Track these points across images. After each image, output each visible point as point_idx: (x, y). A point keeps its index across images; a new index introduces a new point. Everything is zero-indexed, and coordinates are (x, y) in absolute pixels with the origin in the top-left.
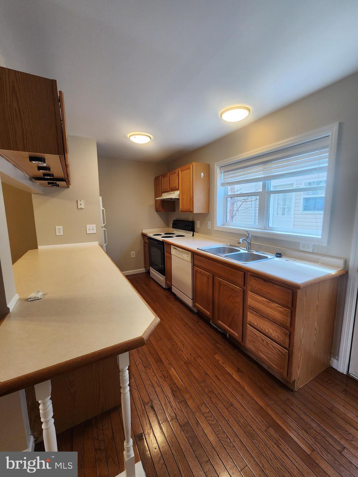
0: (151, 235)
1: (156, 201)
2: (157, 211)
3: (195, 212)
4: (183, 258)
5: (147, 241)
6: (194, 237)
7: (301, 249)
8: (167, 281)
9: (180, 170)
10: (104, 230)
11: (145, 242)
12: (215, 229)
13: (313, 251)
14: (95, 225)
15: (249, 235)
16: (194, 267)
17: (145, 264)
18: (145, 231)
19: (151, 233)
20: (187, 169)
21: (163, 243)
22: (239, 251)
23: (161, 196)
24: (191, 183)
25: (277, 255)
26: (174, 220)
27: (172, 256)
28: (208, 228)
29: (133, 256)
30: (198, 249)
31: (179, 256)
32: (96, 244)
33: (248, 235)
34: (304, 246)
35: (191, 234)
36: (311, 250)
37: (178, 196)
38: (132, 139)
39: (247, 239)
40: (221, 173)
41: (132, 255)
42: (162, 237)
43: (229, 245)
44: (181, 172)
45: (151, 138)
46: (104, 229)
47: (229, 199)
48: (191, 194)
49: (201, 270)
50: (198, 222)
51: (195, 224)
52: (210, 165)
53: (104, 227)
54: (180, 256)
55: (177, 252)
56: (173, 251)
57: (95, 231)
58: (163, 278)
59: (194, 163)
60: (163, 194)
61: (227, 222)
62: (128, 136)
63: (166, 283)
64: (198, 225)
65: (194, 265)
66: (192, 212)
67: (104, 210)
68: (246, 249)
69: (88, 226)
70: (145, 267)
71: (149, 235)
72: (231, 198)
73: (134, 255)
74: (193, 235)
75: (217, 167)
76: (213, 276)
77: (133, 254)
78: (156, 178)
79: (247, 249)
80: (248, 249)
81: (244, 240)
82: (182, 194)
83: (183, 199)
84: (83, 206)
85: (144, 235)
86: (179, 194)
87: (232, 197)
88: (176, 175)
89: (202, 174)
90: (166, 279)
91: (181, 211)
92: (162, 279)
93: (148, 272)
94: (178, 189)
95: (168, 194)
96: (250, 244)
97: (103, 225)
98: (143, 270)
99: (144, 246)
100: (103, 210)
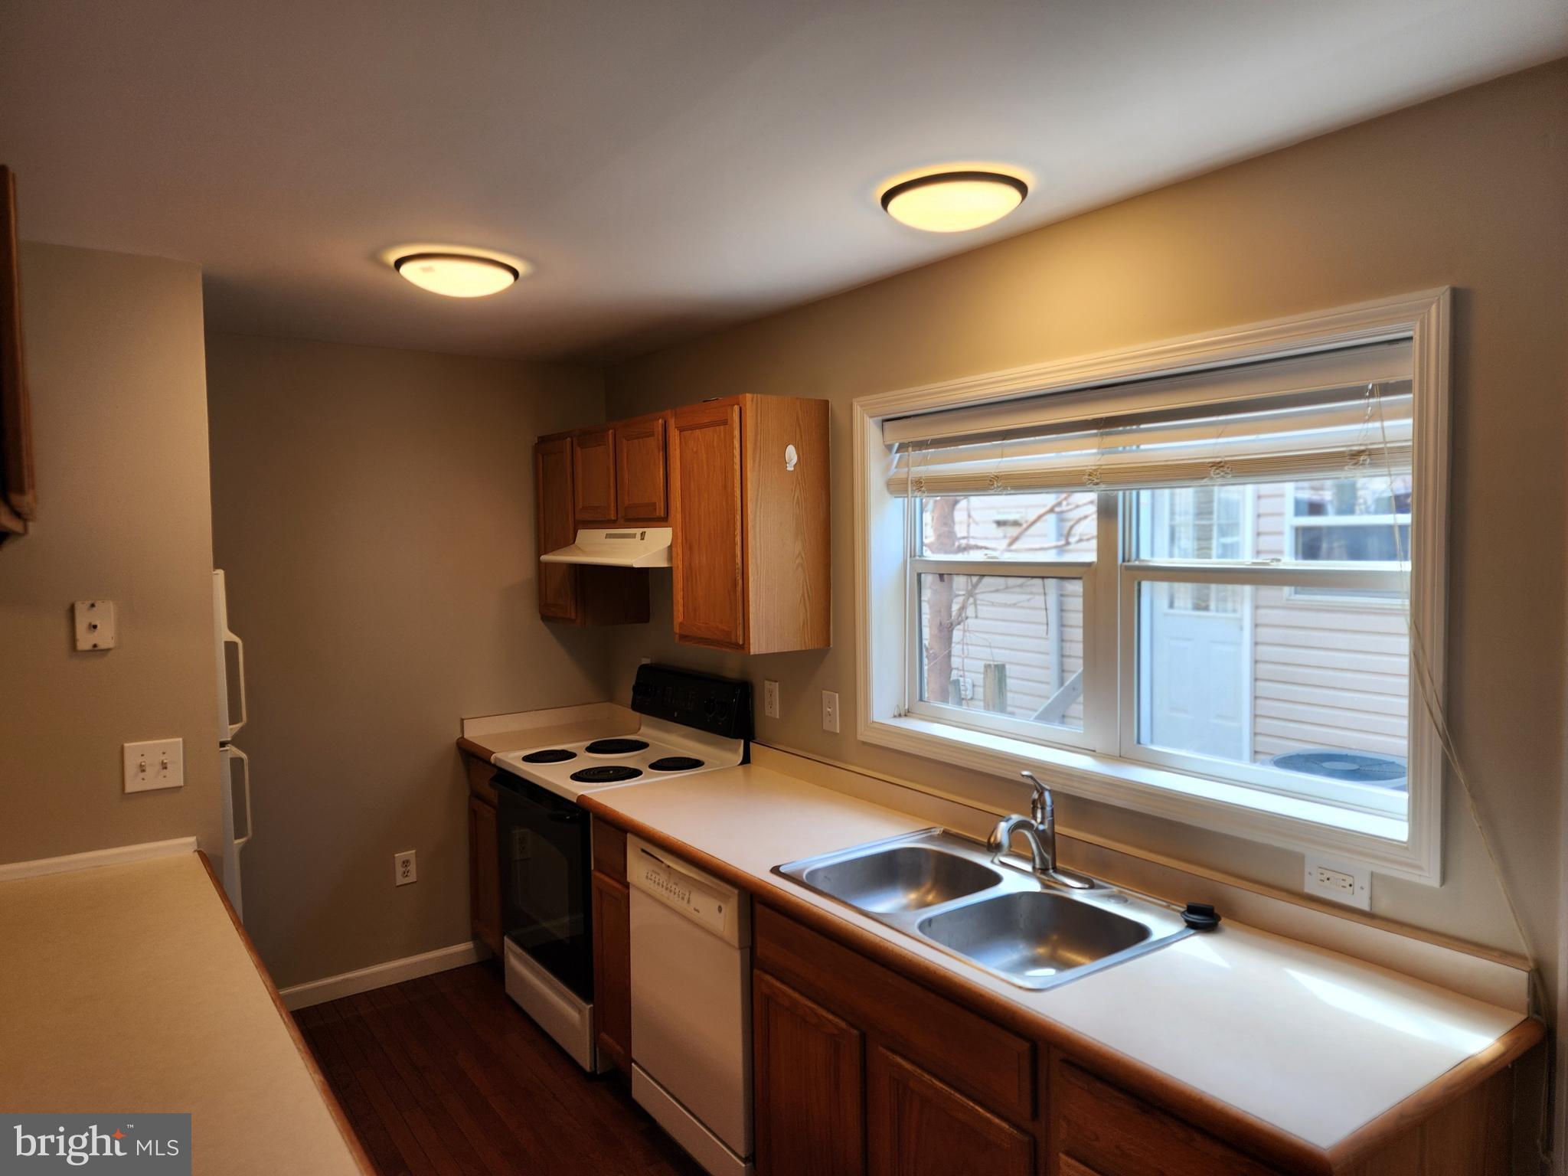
0: (512, 758)
1: (543, 571)
2: (546, 618)
3: (754, 649)
4: (695, 916)
5: (492, 794)
6: (753, 767)
7: (1312, 887)
8: (604, 1036)
9: (672, 422)
10: (236, 763)
11: (475, 795)
12: (863, 734)
13: (1371, 905)
14: (181, 739)
15: (1041, 794)
16: (756, 972)
17: (476, 913)
18: (477, 732)
19: (513, 740)
20: (714, 424)
21: (582, 813)
22: (994, 879)
23: (567, 541)
24: (733, 501)
25: (1194, 918)
26: (643, 668)
27: (633, 894)
28: (826, 726)
29: (405, 874)
30: (776, 870)
31: (669, 903)
32: (181, 849)
33: (1035, 795)
34: (1328, 874)
35: (736, 751)
36: (1360, 900)
37: (665, 555)
38: (411, 272)
39: (1035, 818)
40: (889, 448)
41: (399, 870)
42: (577, 777)
43: (937, 831)
44: (677, 433)
45: (515, 273)
46: (233, 751)
47: (928, 580)
48: (734, 556)
49: (796, 996)
50: (771, 692)
51: (757, 702)
52: (833, 403)
53: (236, 741)
54: (675, 901)
55: (663, 878)
56: (638, 870)
57: (175, 777)
58: (580, 1012)
59: (749, 396)
60: (583, 535)
61: (921, 699)
62: (393, 256)
63: (596, 1041)
64: (771, 704)
65: (754, 964)
66: (744, 646)
67: (235, 644)
68: (1028, 868)
69: (135, 750)
70: (475, 936)
71: (499, 755)
72: (941, 576)
73: (413, 867)
74: (746, 760)
75: (867, 418)
76: (863, 1036)
77: (406, 863)
78: (542, 440)
79: (1034, 868)
80: (1043, 871)
81: (1020, 825)
82: (685, 543)
83: (690, 574)
84: (105, 637)
85: (472, 757)
86: (670, 548)
87: (945, 574)
88: (654, 443)
89: (791, 454)
90: (598, 1023)
91: (683, 637)
92: (573, 1014)
93: (492, 967)
94: (662, 521)
95: (608, 536)
96: (1047, 840)
97: (230, 730)
98: (458, 952)
99: (474, 814)
100: (230, 647)
